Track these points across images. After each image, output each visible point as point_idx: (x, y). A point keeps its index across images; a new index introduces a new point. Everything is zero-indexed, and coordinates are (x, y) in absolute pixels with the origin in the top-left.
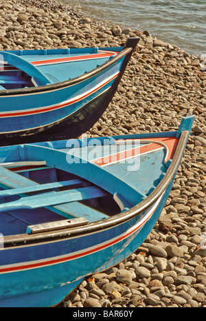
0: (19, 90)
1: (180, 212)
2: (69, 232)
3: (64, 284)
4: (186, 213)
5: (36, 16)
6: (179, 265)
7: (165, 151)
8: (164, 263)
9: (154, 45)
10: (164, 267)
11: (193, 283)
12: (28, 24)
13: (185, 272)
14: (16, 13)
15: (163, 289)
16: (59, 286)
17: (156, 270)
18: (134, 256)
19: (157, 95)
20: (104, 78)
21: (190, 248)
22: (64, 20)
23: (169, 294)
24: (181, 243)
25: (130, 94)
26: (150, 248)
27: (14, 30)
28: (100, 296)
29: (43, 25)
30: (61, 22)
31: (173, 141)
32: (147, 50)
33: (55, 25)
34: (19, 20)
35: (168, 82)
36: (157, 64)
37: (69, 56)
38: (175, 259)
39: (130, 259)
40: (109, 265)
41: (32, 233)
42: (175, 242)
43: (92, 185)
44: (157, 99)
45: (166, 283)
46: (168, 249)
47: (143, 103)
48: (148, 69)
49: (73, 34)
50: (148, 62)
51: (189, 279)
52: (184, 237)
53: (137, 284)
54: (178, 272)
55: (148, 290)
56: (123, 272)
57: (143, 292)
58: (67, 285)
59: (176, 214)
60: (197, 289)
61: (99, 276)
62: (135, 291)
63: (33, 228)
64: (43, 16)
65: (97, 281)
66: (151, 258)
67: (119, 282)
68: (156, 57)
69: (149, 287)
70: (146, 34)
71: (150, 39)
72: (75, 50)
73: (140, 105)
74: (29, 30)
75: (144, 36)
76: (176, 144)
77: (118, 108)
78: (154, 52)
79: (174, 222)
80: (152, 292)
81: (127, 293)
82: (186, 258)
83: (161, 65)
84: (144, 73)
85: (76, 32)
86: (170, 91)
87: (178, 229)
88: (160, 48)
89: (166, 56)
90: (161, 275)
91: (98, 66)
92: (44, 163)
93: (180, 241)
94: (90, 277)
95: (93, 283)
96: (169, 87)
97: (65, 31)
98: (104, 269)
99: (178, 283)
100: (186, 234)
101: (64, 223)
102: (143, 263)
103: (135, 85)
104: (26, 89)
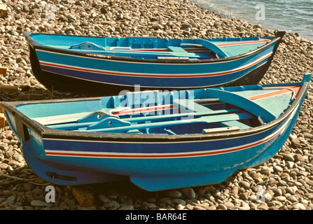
0: (207, 60)
1: (306, 137)
2: (228, 134)
3: (226, 168)
4: (309, 138)
5: (226, 23)
6: (301, 166)
7: (293, 93)
8: (291, 164)
9: (301, 42)
10: (291, 166)
11: (308, 175)
12: (220, 28)
13: (304, 169)
14: (213, 21)
15: (289, 178)
16: (222, 169)
17: (286, 168)
18: (273, 159)
19: (299, 71)
20: (262, 56)
21: (309, 157)
22: (244, 25)
23: (292, 180)
24: (304, 154)
25: (283, 69)
26: (284, 156)
27: (211, 31)
28: (250, 180)
29: (230, 29)
30: (242, 27)
31: (298, 88)
32: (296, 44)
33: (238, 29)
34: (215, 26)
35: (308, 63)
36: (302, 52)
37: (241, 42)
38: (299, 162)
39: (271, 161)
40: (257, 163)
41: (205, 133)
42: (301, 153)
43: (247, 112)
44: (299, 73)
45: (291, 175)
46: (295, 157)
47: (290, 75)
48: (296, 55)
49: (249, 34)
50: (296, 51)
51: (306, 174)
52: (306, 151)
53: (273, 175)
54: (300, 170)
55: (280, 178)
56: (265, 167)
57: (277, 180)
58: (228, 170)
59: (303, 138)
60: (310, 179)
61: (250, 170)
62: (272, 179)
63: (206, 130)
64: (230, 23)
65: (249, 172)
66: (284, 162)
67: (262, 174)
68: (302, 48)
69: (280, 177)
70: (297, 35)
71: (299, 38)
72: (245, 39)
73: (288, 76)
74: (221, 31)
75: (295, 36)
76: (300, 90)
77: (273, 77)
78: (300, 45)
79: (301, 142)
80: (282, 179)
81: (267, 179)
82: (306, 162)
83: (304, 53)
84: (293, 57)
85: (251, 33)
86: (308, 69)
87: (303, 146)
88: (305, 44)
89: (308, 48)
90: (289, 171)
91: (258, 48)
92: (218, 99)
93: (304, 153)
94: (245, 170)
95: (246, 173)
96: (308, 66)
97: (244, 32)
98: (254, 166)
99: (299, 175)
100: (308, 149)
101: (225, 129)
102: (279, 163)
103: (286, 64)
104: (212, 60)
